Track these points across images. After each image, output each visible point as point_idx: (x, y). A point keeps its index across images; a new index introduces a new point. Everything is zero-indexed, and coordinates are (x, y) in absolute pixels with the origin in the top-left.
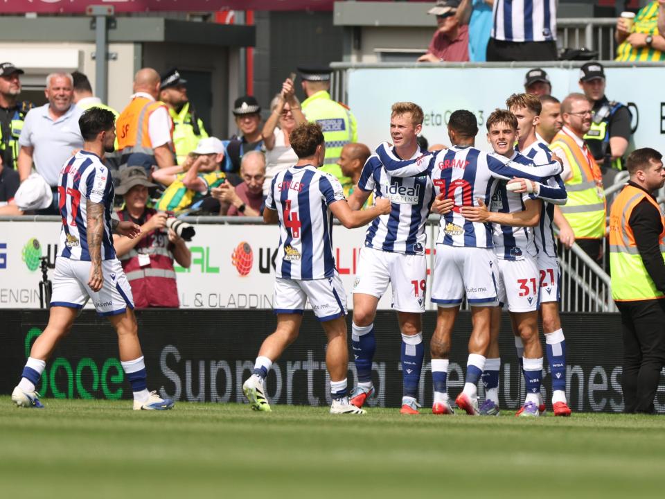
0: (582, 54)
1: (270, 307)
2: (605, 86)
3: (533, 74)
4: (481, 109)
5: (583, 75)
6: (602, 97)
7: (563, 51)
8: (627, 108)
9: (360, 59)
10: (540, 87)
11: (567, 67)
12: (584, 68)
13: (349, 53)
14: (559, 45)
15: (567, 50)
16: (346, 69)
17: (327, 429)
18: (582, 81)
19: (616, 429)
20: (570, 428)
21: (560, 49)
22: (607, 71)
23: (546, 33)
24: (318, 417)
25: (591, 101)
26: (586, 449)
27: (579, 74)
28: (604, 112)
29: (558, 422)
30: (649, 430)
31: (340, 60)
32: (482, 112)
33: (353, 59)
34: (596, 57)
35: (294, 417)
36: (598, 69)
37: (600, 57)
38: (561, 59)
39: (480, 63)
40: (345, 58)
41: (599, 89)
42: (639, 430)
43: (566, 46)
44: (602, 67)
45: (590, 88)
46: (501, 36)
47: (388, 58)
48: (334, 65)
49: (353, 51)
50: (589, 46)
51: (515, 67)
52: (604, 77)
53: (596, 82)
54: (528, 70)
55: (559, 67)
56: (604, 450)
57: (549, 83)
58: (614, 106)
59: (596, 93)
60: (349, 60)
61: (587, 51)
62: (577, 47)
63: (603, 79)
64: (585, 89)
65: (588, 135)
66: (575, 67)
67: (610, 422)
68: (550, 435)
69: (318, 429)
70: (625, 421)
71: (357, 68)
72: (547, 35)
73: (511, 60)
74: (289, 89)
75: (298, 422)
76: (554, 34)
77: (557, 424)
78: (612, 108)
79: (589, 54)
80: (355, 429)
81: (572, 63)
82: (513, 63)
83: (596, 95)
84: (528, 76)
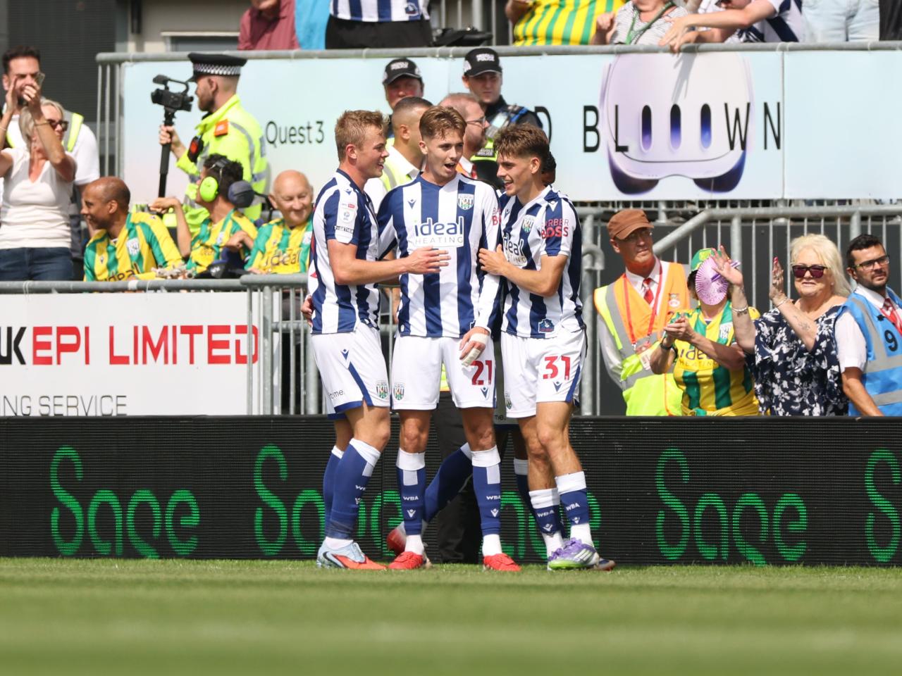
0: (467, 37)
1: (13, 415)
2: (501, 84)
3: (396, 66)
4: (320, 120)
5: (469, 67)
6: (496, 98)
7: (439, 32)
8: (534, 114)
9: (140, 48)
10: (407, 85)
11: (444, 56)
12: (470, 57)
13: (125, 39)
14: (434, 25)
15: (445, 31)
16: (120, 62)
17: (98, 592)
18: (467, 76)
19: (524, 588)
20: (456, 586)
21: (435, 30)
22: (503, 62)
23: (411, 9)
24: (85, 576)
25: (482, 104)
26: (481, 617)
27: (463, 66)
28: (500, 121)
29: (438, 577)
30: (572, 588)
31: (112, 49)
32: (320, 123)
33: (131, 48)
34: (488, 40)
35: (49, 574)
36: (491, 58)
37: (494, 40)
38: (437, 45)
39: (317, 52)
40: (118, 46)
41: (492, 87)
42: (558, 588)
43: (444, 26)
44: (496, 55)
45: (479, 86)
46: (345, 14)
47: (180, 46)
48: (102, 56)
49: (131, 36)
50: (477, 24)
51: (368, 56)
52: (500, 70)
53: (488, 77)
54: (389, 60)
55: (433, 56)
56: (508, 619)
57: (420, 80)
58: (516, 113)
59: (487, 93)
60: (125, 50)
61: (474, 31)
62: (459, 26)
63: (498, 73)
64: (471, 87)
65: (477, 156)
66: (456, 56)
67: (515, 577)
68: (428, 597)
69: (86, 592)
70: (538, 576)
71: (136, 60)
72: (414, 12)
73: (363, 47)
74: (33, 96)
75: (57, 582)
76: (424, 10)
77: (437, 581)
78: (512, 115)
79: (478, 37)
80: (141, 592)
81: (453, 49)
82: (365, 51)
83: (488, 97)
84: (388, 69)
